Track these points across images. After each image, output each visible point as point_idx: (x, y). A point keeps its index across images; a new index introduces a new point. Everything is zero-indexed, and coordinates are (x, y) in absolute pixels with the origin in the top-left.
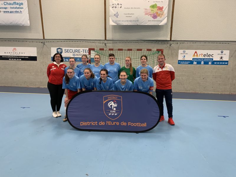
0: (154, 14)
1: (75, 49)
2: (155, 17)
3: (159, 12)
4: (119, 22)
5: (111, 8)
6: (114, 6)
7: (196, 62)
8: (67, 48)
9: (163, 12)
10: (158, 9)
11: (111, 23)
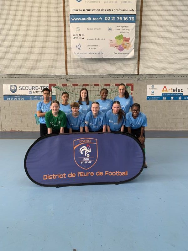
0: (120, 46)
1: (32, 85)
2: (121, 49)
3: (125, 43)
4: (82, 55)
5: (72, 39)
6: (76, 36)
7: (166, 98)
8: (22, 85)
9: (130, 44)
10: (124, 41)
11: (73, 55)
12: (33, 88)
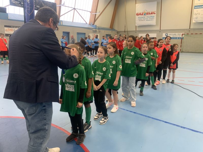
1: (174, 33)
4: (198, 21)
5: (194, 15)
6: (196, 14)
8: (170, 33)
11: (193, 21)
12: (174, 34)
